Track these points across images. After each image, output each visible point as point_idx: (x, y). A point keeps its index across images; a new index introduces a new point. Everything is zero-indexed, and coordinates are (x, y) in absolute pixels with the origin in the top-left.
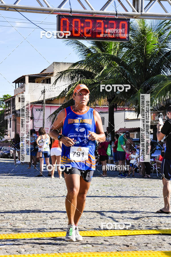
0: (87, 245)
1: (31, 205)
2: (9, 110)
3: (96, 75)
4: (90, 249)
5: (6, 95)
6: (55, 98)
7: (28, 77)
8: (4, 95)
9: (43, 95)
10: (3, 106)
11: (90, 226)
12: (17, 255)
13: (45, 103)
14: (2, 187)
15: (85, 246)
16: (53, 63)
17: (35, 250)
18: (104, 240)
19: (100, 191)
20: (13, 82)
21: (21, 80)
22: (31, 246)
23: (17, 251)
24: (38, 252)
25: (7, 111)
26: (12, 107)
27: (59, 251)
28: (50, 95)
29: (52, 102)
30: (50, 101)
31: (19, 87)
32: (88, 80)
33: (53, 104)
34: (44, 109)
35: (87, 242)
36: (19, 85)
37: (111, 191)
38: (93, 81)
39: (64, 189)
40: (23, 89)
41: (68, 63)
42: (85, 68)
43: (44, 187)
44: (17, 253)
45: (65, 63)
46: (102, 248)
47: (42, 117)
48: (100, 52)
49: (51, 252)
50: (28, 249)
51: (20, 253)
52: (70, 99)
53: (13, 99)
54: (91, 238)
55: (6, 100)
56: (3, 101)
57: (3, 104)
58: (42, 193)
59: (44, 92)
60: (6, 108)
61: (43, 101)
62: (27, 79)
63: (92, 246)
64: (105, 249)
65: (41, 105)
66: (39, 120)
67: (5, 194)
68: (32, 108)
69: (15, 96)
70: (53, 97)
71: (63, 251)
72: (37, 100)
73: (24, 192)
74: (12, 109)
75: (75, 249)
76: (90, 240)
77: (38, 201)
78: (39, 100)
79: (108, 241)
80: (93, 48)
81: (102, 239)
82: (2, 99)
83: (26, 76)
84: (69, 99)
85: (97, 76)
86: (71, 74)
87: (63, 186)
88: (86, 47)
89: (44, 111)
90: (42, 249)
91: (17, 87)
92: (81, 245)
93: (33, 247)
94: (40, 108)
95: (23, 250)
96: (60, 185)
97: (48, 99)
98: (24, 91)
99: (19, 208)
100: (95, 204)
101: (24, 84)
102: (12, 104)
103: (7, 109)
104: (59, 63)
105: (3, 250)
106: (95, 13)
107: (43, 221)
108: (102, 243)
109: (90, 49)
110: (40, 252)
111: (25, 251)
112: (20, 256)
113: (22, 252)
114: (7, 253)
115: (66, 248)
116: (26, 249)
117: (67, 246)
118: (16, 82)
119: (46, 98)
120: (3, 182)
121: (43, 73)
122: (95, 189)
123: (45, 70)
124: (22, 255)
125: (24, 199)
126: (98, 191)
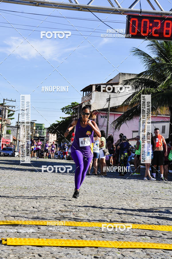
0: (146, 237)
1: (93, 199)
2: (76, 116)
3: (159, 84)
4: (148, 240)
5: (74, 102)
6: (119, 107)
7: (95, 86)
8: (72, 102)
9: (108, 103)
10: (71, 113)
11: (148, 221)
12: (79, 240)
13: (109, 110)
14: (67, 183)
15: (144, 237)
16: (119, 73)
17: (96, 237)
18: (163, 234)
19: (159, 192)
20: (81, 91)
21: (88, 89)
22: (92, 233)
23: (79, 237)
24: (98, 239)
25: (74, 117)
26: (79, 113)
27: (118, 240)
28: (114, 103)
29: (116, 110)
30: (114, 109)
31: (86, 95)
32: (151, 89)
33: (117, 112)
34: (109, 116)
35: (146, 234)
36: (86, 93)
37: (169, 192)
38: (156, 90)
39: (124, 188)
40: (90, 97)
41: (133, 74)
42: (149, 78)
43: (105, 185)
44: (79, 238)
45: (130, 74)
46: (160, 241)
47: (106, 124)
48: (164, 62)
49: (111, 240)
50: (89, 236)
51: (81, 238)
52: (134, 107)
53: (80, 106)
54: (150, 231)
55: (74, 107)
56: (71, 108)
57: (71, 110)
58: (103, 190)
59: (109, 100)
60: (73, 114)
61: (107, 109)
62: (94, 88)
63: (151, 238)
64: (163, 242)
65: (106, 112)
66: (103, 127)
67: (69, 189)
68: (98, 115)
69: (82, 104)
70: (117, 105)
71: (122, 240)
72: (102, 108)
73: (86, 188)
74: (78, 115)
75: (134, 239)
76: (149, 233)
77: (100, 197)
78: (104, 108)
79: (166, 235)
80: (158, 59)
81: (160, 233)
82: (70, 106)
83: (93, 85)
84: (132, 107)
85: (161, 85)
86: (135, 83)
87: (123, 186)
88: (151, 57)
89: (109, 118)
90: (102, 237)
91: (85, 95)
92: (140, 237)
93: (94, 234)
94: (105, 115)
95: (85, 236)
96: (121, 184)
97: (112, 107)
98: (91, 99)
99: (82, 201)
100: (154, 203)
101: (91, 92)
102: (79, 111)
103: (75, 115)
104: (124, 73)
105: (66, 234)
106: (164, 14)
107: (104, 214)
108: (160, 236)
109: (155, 60)
110: (100, 239)
111: (87, 237)
112: (82, 241)
113: (83, 238)
114: (69, 238)
115: (125, 238)
116: (87, 236)
117: (126, 236)
118: (84, 90)
119: (110, 106)
120: (68, 179)
121: (110, 83)
122: (154, 190)
123: (111, 80)
124: (84, 240)
125: (86, 194)
126: (157, 192)
